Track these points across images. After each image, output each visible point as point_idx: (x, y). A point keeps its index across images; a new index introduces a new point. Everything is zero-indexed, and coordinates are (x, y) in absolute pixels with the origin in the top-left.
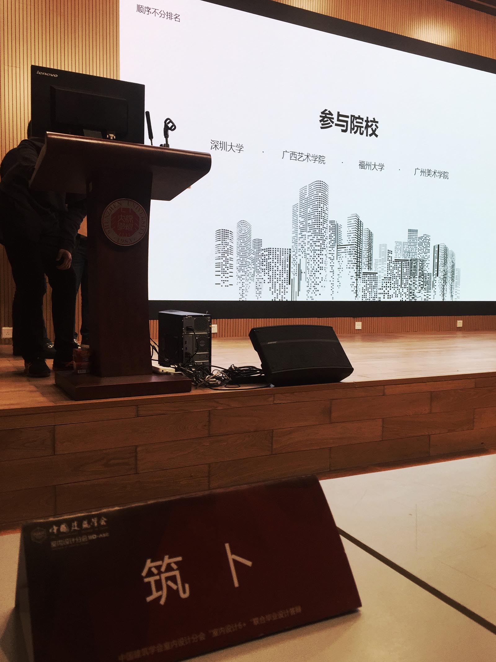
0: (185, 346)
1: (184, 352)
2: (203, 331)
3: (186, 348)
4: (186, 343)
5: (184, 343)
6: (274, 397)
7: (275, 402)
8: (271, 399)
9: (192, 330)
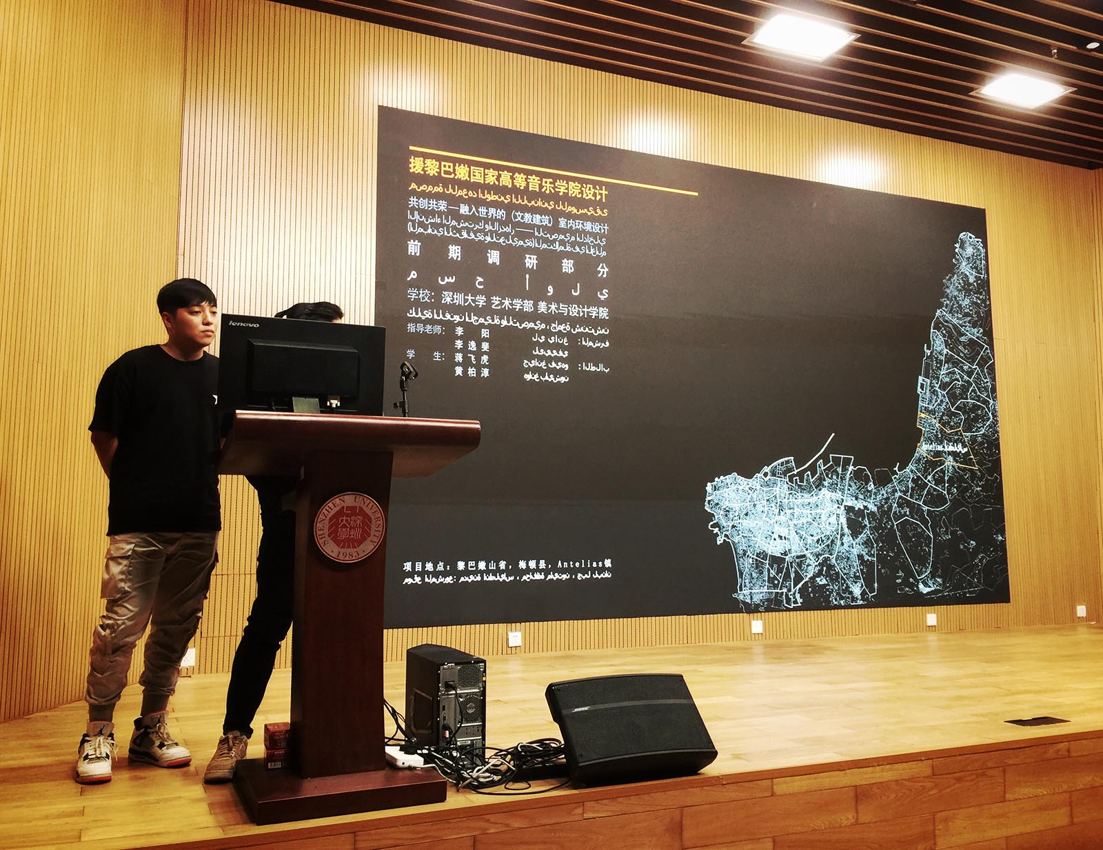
0: (442, 714)
1: (441, 724)
2: (473, 686)
3: (444, 718)
4: (444, 709)
5: (441, 708)
6: (583, 806)
7: (586, 816)
8: (579, 811)
9: (455, 689)
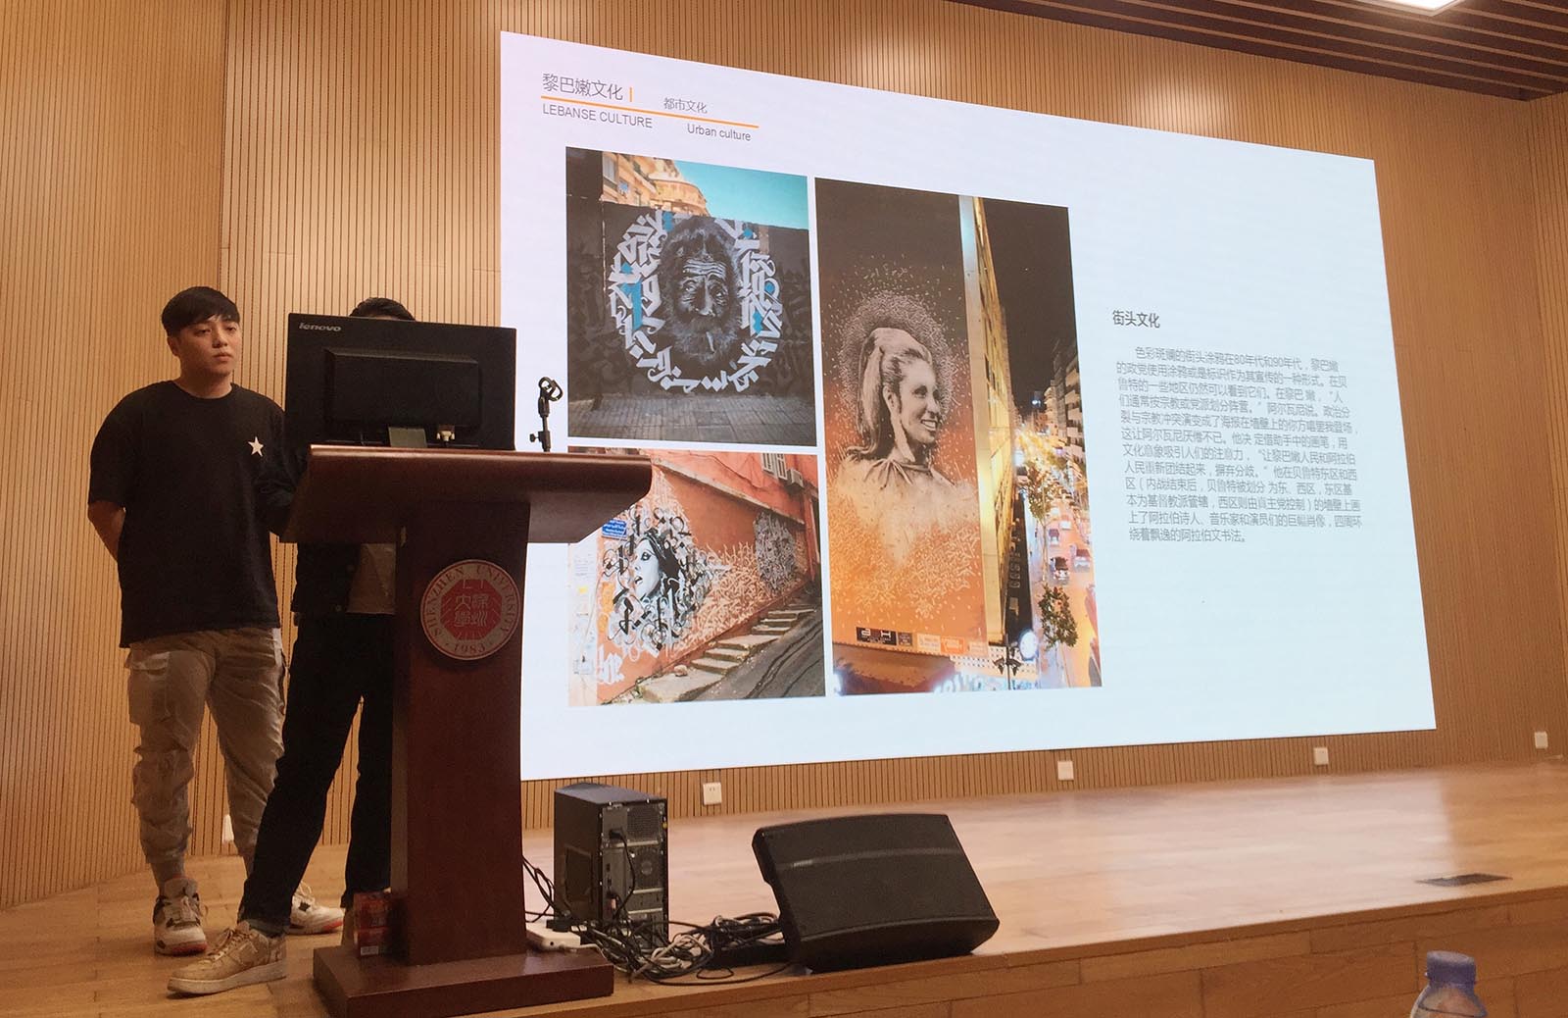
0: (606, 876)
1: (605, 890)
2: (650, 836)
3: (609, 881)
4: (608, 869)
5: (604, 868)
7: (813, 1013)
8: (803, 1006)
9: (623, 840)
